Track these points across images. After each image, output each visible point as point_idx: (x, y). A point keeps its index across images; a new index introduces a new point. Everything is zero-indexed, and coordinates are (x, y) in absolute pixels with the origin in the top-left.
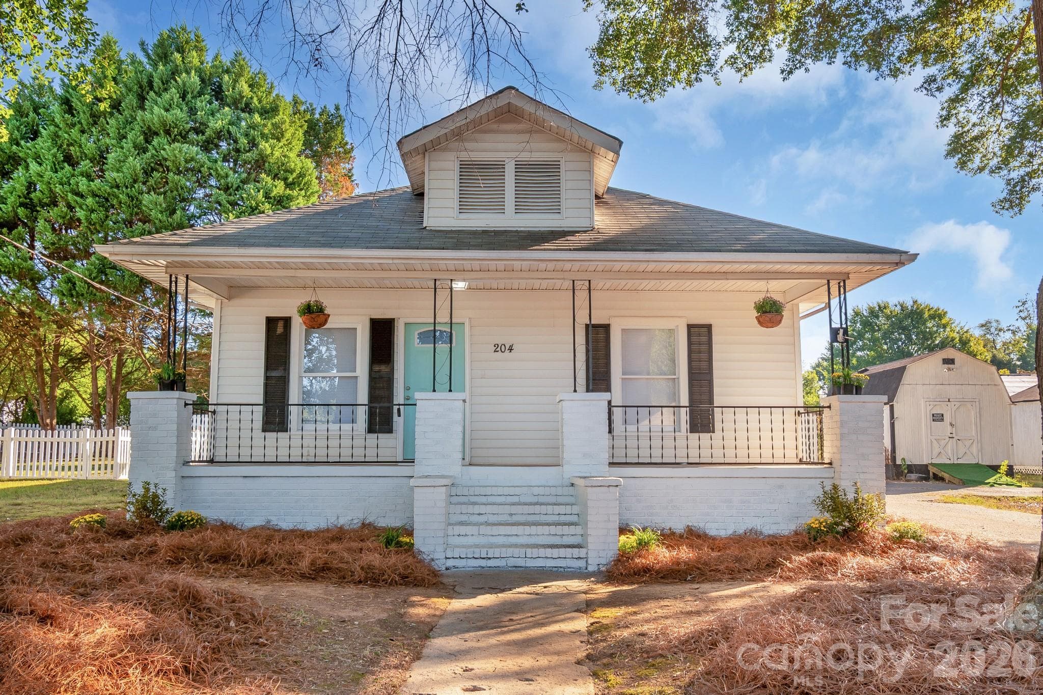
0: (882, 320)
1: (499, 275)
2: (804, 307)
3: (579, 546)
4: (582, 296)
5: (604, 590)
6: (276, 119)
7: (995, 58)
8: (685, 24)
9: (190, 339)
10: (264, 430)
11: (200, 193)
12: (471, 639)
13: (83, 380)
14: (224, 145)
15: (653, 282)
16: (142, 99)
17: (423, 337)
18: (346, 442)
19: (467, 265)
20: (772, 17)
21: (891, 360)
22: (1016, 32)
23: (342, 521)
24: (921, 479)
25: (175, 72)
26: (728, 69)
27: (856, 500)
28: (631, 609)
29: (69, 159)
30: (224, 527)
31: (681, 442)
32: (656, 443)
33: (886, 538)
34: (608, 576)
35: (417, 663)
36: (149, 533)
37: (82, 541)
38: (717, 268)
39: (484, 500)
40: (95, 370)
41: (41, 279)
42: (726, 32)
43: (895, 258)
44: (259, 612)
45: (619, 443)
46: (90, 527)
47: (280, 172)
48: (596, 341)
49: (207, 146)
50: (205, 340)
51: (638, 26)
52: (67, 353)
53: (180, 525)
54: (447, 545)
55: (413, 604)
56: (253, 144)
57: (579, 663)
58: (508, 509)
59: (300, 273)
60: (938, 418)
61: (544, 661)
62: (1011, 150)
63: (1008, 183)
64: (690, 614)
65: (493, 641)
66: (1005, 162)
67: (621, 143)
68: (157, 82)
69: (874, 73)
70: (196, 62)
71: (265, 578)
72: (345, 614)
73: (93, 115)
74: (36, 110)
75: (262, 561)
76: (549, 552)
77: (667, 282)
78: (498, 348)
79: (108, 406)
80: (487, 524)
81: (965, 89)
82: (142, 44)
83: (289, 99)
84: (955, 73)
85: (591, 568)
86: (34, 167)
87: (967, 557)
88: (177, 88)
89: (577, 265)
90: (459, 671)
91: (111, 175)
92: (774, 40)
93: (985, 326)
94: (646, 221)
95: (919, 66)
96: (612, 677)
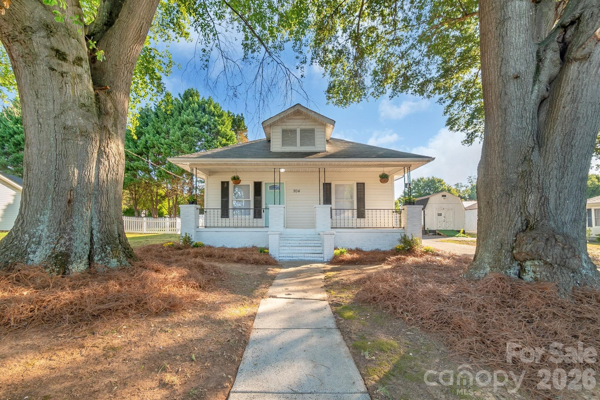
0: (422, 183)
1: (295, 167)
2: (396, 177)
3: (321, 253)
4: (322, 174)
5: (329, 267)
6: (223, 118)
7: (464, 91)
8: (357, 81)
9: (198, 190)
10: (222, 217)
11: (199, 143)
12: (287, 281)
13: (166, 204)
14: (206, 127)
15: (345, 169)
16: (180, 112)
17: (271, 188)
18: (247, 221)
19: (285, 164)
20: (387, 78)
21: (424, 196)
22: (472, 81)
23: (246, 246)
24: (433, 235)
25: (190, 103)
26: (371, 97)
27: (412, 240)
28: (338, 272)
29: (158, 133)
30: (210, 247)
31: (354, 221)
32: (346, 221)
33: (422, 252)
34: (330, 263)
35: (271, 287)
36: (187, 248)
37: (167, 251)
38: (367, 163)
39: (291, 239)
40: (169, 200)
41: (151, 171)
42: (371, 84)
43: (427, 159)
44: (222, 271)
45: (334, 221)
46: (169, 246)
47: (224, 136)
48: (327, 188)
49: (201, 128)
50: (202, 191)
51: (341, 83)
52: (160, 195)
53: (196, 246)
54: (279, 253)
55: (269, 270)
56: (215, 127)
57: (322, 288)
58: (299, 242)
59: (231, 167)
60: (440, 215)
61: (310, 287)
62: (468, 123)
63: (467, 134)
64: (357, 274)
65: (294, 281)
66: (466, 127)
67: (335, 122)
68: (184, 107)
69: (422, 97)
70: (197, 100)
71: (223, 262)
72: (248, 272)
73: (165, 118)
74: (147, 117)
75: (222, 257)
76: (312, 255)
77: (350, 169)
78: (295, 191)
79: (174, 212)
80: (292, 246)
81: (453, 102)
82: (179, 94)
83: (227, 112)
84: (450, 97)
85: (325, 260)
86: (147, 135)
87: (449, 258)
88: (191, 108)
89: (320, 163)
90: (284, 289)
91: (172, 138)
92: (387, 86)
93: (457, 185)
94: (343, 148)
95: (437, 94)
96: (332, 292)
